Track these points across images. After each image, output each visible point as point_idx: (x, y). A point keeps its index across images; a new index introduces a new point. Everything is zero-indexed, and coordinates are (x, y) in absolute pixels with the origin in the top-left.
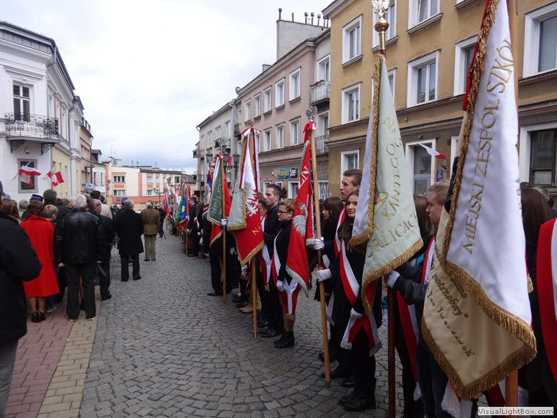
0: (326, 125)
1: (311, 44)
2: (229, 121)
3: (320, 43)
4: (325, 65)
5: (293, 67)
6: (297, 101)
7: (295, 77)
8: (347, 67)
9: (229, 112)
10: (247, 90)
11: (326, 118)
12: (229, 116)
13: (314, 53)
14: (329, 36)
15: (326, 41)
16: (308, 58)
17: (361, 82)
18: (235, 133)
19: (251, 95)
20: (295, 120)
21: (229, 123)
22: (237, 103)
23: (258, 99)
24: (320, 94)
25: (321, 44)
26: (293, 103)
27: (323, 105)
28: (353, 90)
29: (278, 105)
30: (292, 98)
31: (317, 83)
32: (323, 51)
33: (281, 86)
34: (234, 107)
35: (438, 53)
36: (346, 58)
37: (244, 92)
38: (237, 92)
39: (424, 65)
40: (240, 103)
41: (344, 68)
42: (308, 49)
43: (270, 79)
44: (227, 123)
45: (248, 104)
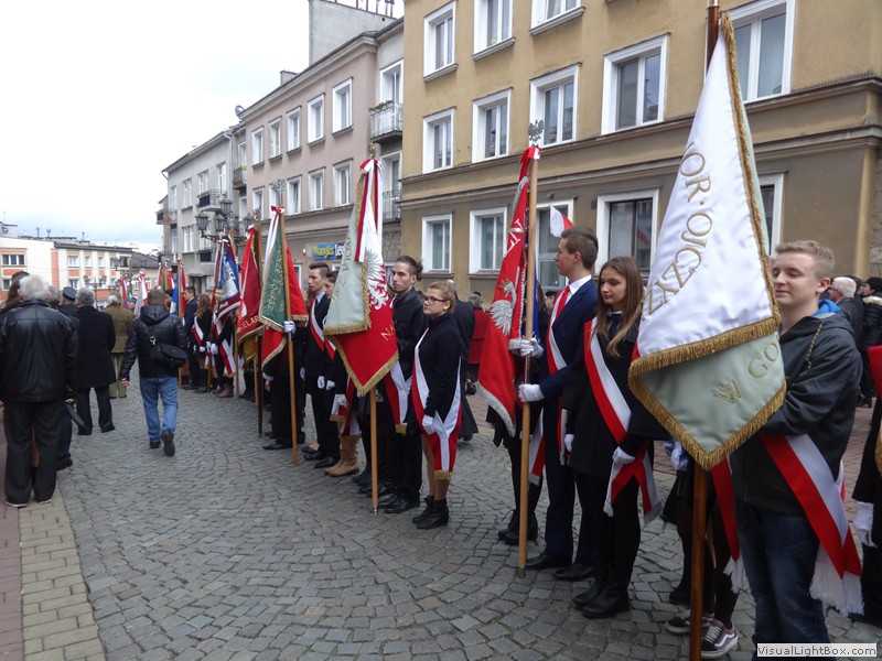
0: (395, 173)
1: (370, 41)
2: (224, 163)
3: (384, 40)
4: (393, 77)
5: (339, 77)
6: (346, 132)
7: (342, 94)
8: (432, 82)
9: (223, 147)
10: (256, 112)
11: (395, 163)
12: (225, 154)
13: (374, 56)
14: (401, 30)
15: (394, 38)
16: (365, 63)
17: (455, 107)
18: (234, 183)
19: (265, 121)
20: (342, 165)
21: (224, 167)
22: (238, 133)
23: (276, 127)
24: (386, 123)
25: (387, 42)
26: (338, 136)
27: (391, 141)
28: (442, 120)
29: (312, 138)
30: (337, 127)
31: (381, 107)
32: (390, 54)
33: (317, 108)
34: (232, 139)
35: (577, 68)
36: (430, 68)
37: (251, 114)
38: (239, 114)
39: (555, 86)
40: (243, 133)
41: (426, 83)
42: (365, 50)
43: (298, 94)
44: (220, 166)
45: (259, 136)
